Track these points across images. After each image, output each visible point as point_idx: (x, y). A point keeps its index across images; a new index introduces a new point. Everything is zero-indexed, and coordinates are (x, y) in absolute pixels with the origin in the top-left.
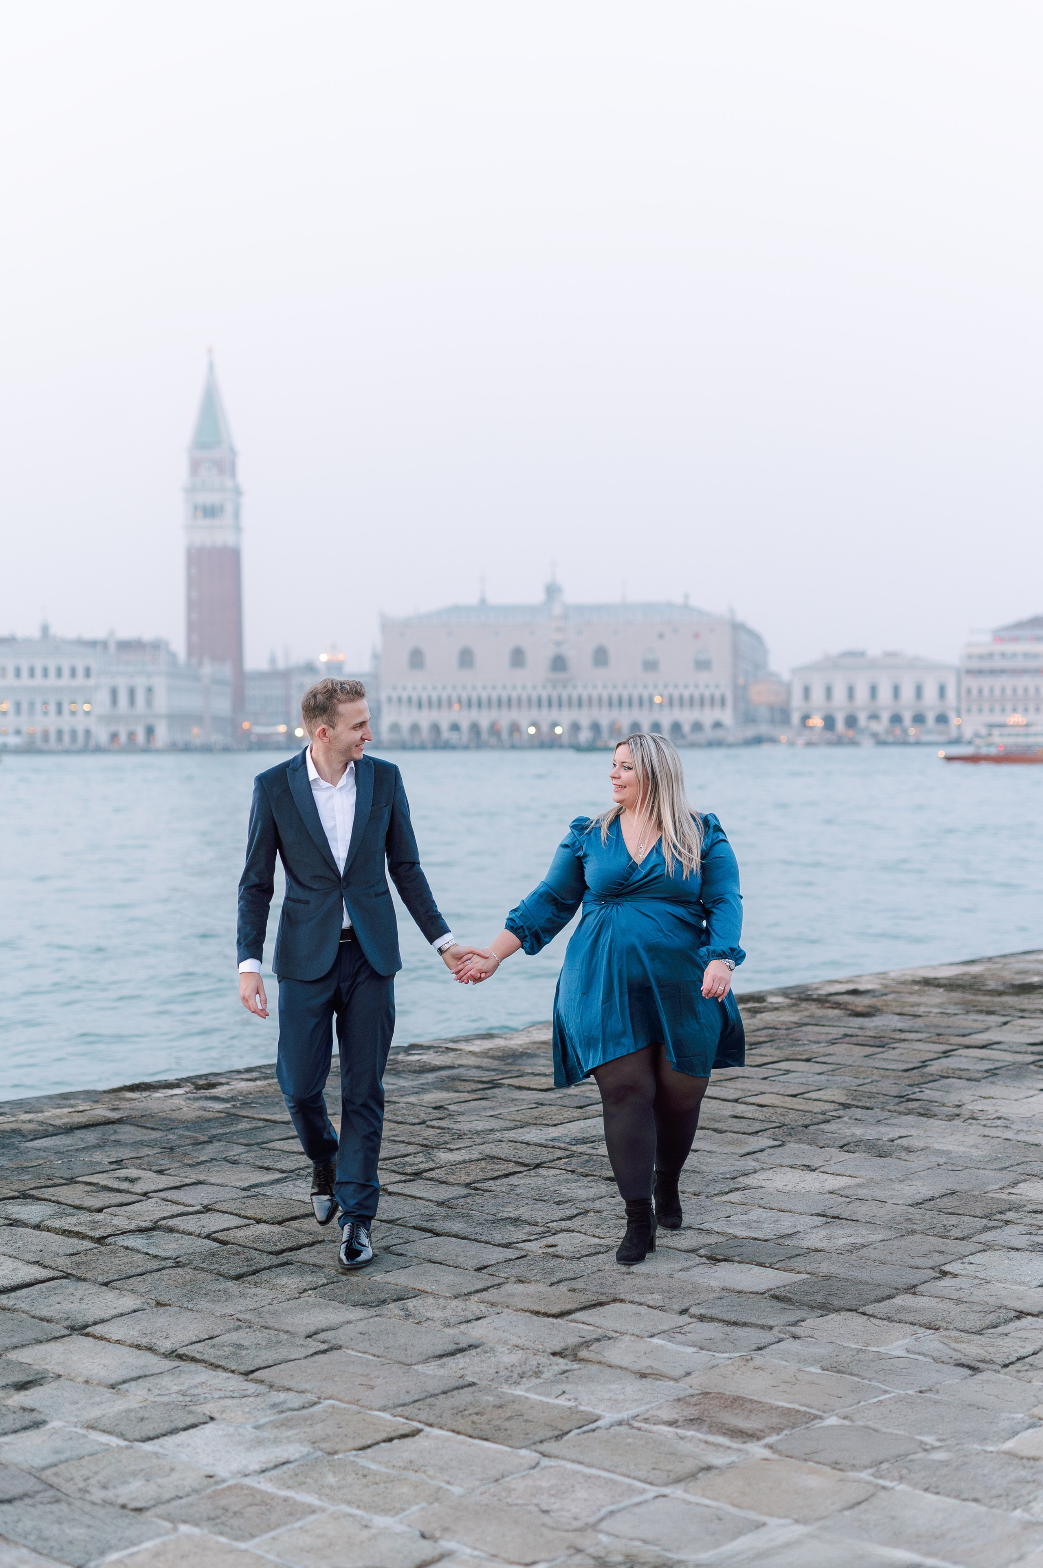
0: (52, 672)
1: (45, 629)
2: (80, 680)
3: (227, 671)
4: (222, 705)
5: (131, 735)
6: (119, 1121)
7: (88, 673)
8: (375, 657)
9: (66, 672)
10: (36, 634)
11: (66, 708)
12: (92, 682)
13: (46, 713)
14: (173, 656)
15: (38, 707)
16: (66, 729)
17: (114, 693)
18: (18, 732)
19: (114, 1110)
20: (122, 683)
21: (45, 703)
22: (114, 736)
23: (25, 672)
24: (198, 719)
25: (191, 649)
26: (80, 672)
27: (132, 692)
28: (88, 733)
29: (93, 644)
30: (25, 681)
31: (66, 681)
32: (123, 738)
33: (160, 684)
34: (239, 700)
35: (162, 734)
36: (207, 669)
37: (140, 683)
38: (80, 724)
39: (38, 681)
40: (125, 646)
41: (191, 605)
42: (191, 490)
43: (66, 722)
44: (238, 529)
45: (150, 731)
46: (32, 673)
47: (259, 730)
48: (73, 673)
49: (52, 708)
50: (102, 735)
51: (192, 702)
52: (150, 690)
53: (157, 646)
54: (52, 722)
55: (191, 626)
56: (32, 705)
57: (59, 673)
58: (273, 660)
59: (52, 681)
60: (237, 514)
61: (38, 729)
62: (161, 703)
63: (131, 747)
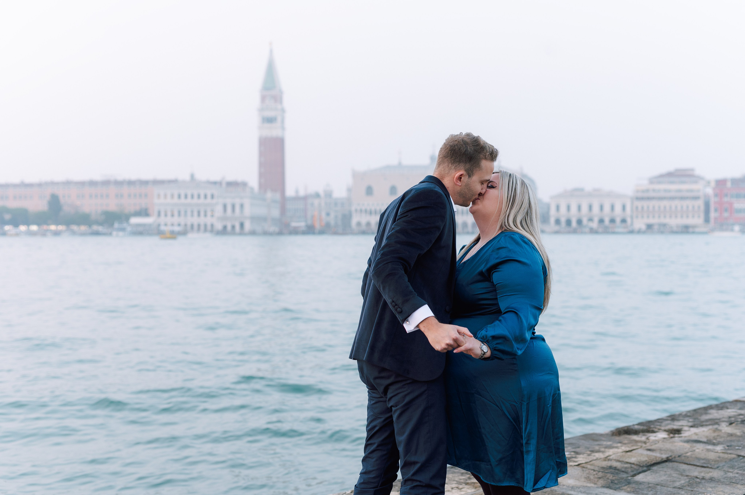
0: (196, 196)
1: (192, 176)
2: (209, 200)
3: (277, 196)
4: (276, 213)
5: (233, 227)
6: (668, 460)
7: (212, 197)
8: (349, 190)
9: (202, 196)
10: (187, 178)
11: (202, 213)
12: (214, 201)
13: (192, 215)
14: (252, 189)
15: (189, 213)
16: (202, 224)
17: (225, 207)
18: (179, 225)
19: (649, 450)
20: (229, 202)
21: (192, 212)
22: (225, 227)
23: (183, 196)
24: (264, 219)
25: (261, 185)
26: (209, 196)
27: (233, 207)
28: (212, 225)
29: (215, 183)
30: (183, 200)
31: (202, 200)
32: (229, 228)
33: (247, 203)
34: (283, 210)
35: (248, 226)
36: (269, 195)
37: (237, 202)
38: (209, 220)
39: (189, 200)
40: (230, 184)
41: (261, 165)
42: (261, 110)
43: (202, 220)
44: (283, 128)
45: (242, 225)
46: (186, 197)
47: (294, 224)
48: (206, 197)
49: (196, 214)
50: (219, 226)
51: (261, 211)
52: (242, 206)
53: (244, 184)
54: (195, 220)
55: (261, 175)
56: (186, 212)
57: (199, 197)
58: (297, 191)
59: (195, 201)
60: (283, 122)
61: (189, 223)
62: (247, 211)
63: (233, 232)
